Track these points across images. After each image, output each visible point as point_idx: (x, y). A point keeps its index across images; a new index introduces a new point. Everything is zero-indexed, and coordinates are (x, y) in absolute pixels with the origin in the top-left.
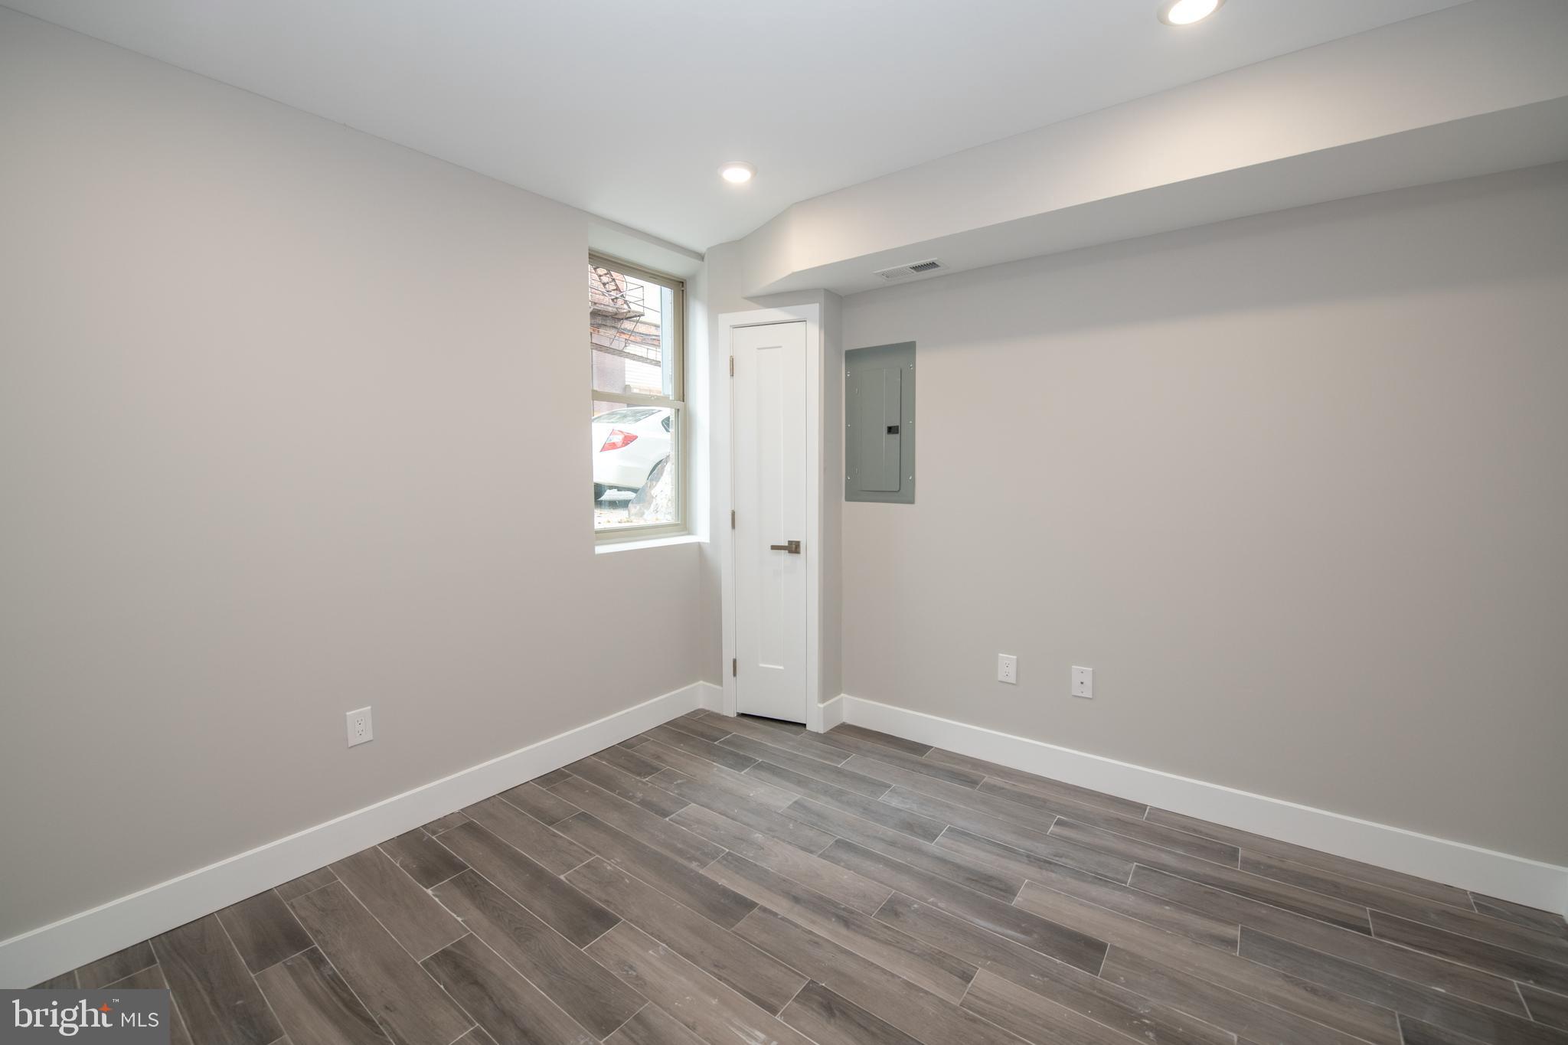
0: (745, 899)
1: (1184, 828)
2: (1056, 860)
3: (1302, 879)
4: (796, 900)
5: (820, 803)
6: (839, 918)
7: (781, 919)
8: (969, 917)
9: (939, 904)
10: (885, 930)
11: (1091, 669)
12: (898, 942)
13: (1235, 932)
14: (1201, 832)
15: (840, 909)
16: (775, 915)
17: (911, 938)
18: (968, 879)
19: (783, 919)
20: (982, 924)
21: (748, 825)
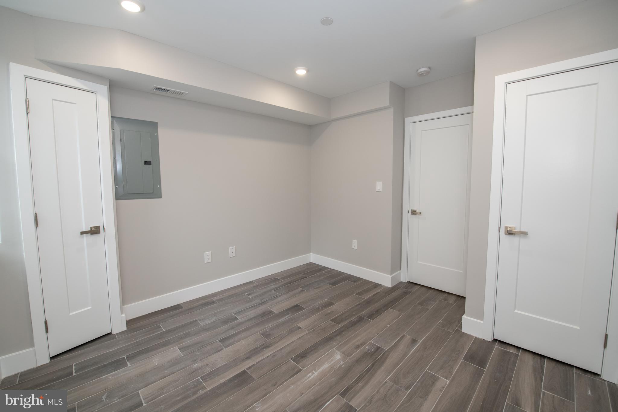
0: (239, 373)
1: (264, 280)
2: (263, 301)
3: (290, 276)
4: (248, 358)
5: (188, 341)
6: (264, 348)
7: (257, 364)
8: (278, 321)
9: (269, 325)
10: (275, 339)
11: (234, 247)
12: (282, 337)
13: (300, 289)
14: (267, 279)
15: (259, 347)
16: (254, 365)
17: (281, 334)
18: (262, 317)
19: (257, 363)
20: (282, 320)
21: (184, 368)
